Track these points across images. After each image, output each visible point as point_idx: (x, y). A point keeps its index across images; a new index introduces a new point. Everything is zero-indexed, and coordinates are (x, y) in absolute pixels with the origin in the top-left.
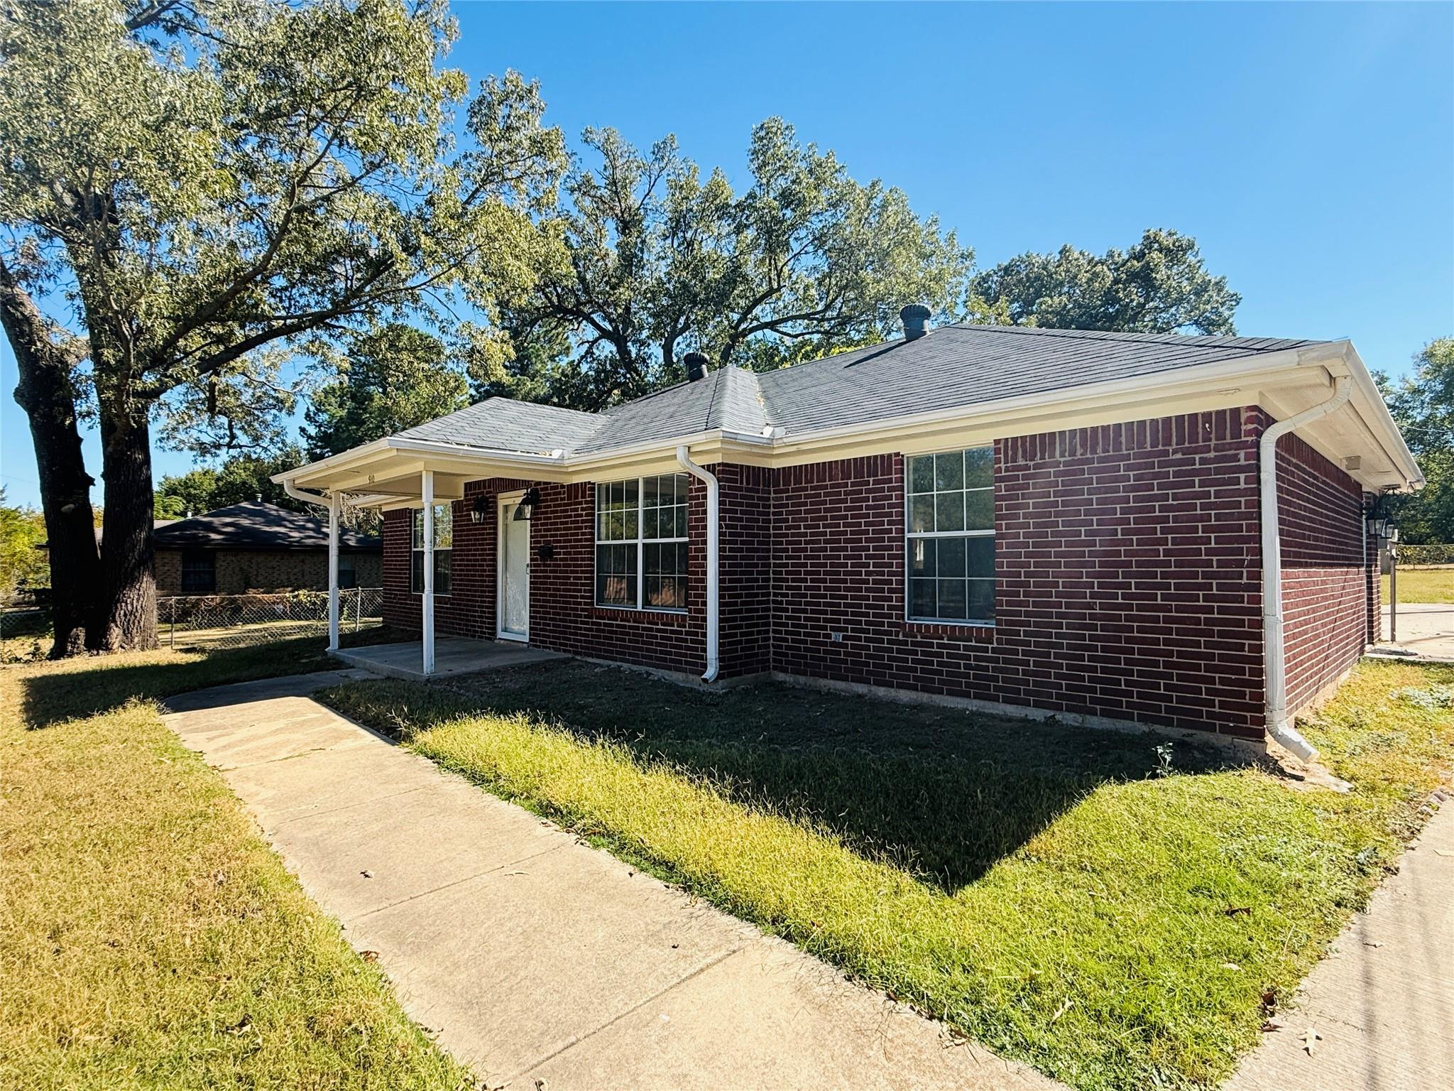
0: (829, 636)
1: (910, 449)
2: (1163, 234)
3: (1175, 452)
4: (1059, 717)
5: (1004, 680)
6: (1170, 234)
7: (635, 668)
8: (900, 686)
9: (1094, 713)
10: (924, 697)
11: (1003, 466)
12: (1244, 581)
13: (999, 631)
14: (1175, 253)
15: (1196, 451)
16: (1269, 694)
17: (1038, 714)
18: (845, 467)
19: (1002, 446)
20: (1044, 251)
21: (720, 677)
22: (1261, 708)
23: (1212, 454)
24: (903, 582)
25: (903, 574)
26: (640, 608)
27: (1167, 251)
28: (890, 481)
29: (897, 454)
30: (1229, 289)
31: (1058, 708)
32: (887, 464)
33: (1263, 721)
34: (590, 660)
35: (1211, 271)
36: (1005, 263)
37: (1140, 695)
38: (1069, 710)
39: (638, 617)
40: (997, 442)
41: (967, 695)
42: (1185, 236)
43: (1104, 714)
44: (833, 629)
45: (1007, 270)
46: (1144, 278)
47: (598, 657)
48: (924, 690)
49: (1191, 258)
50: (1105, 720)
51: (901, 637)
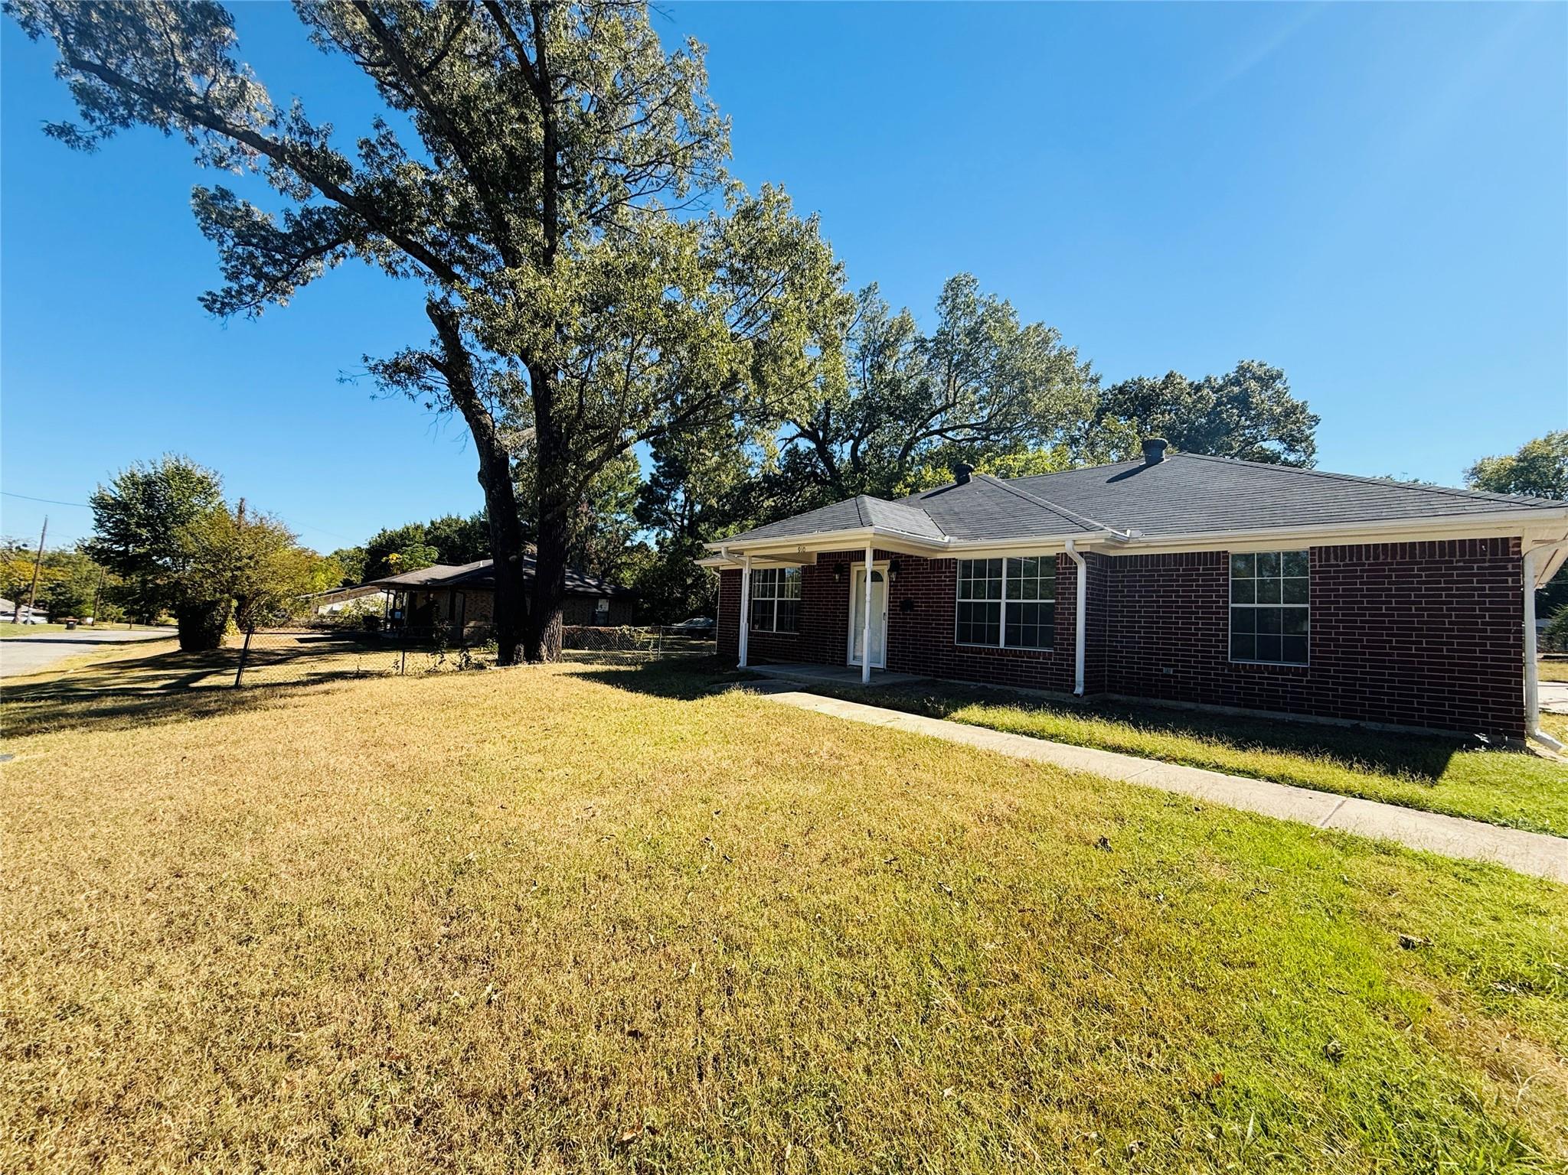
0: (1161, 670)
1: (1233, 549)
2: (1255, 365)
3: (1457, 562)
4: (1362, 724)
5: (1316, 701)
6: (1261, 365)
7: (999, 687)
8: (1224, 704)
9: (1392, 722)
10: (1247, 712)
11: (1317, 563)
12: (1511, 642)
13: (1312, 670)
14: (1268, 380)
15: (1475, 562)
16: (1529, 711)
17: (1346, 723)
18: (1178, 558)
19: (1317, 551)
20: (1152, 374)
21: (1085, 693)
22: (1522, 719)
23: (1487, 564)
24: (1227, 636)
25: (1227, 630)
26: (1002, 645)
27: (1258, 379)
28: (1219, 569)
29: (1226, 552)
30: (1310, 411)
31: (1363, 719)
32: (1219, 557)
33: (1524, 727)
34: (952, 681)
35: (1295, 397)
36: (1120, 384)
37: (1429, 711)
38: (1371, 719)
39: (1001, 652)
40: (1311, 548)
41: (1285, 710)
42: (1272, 365)
43: (1399, 722)
44: (1163, 665)
45: (1121, 390)
46: (1243, 401)
47: (959, 679)
48: (1246, 706)
49: (1279, 385)
50: (1401, 726)
51: (1226, 672)
